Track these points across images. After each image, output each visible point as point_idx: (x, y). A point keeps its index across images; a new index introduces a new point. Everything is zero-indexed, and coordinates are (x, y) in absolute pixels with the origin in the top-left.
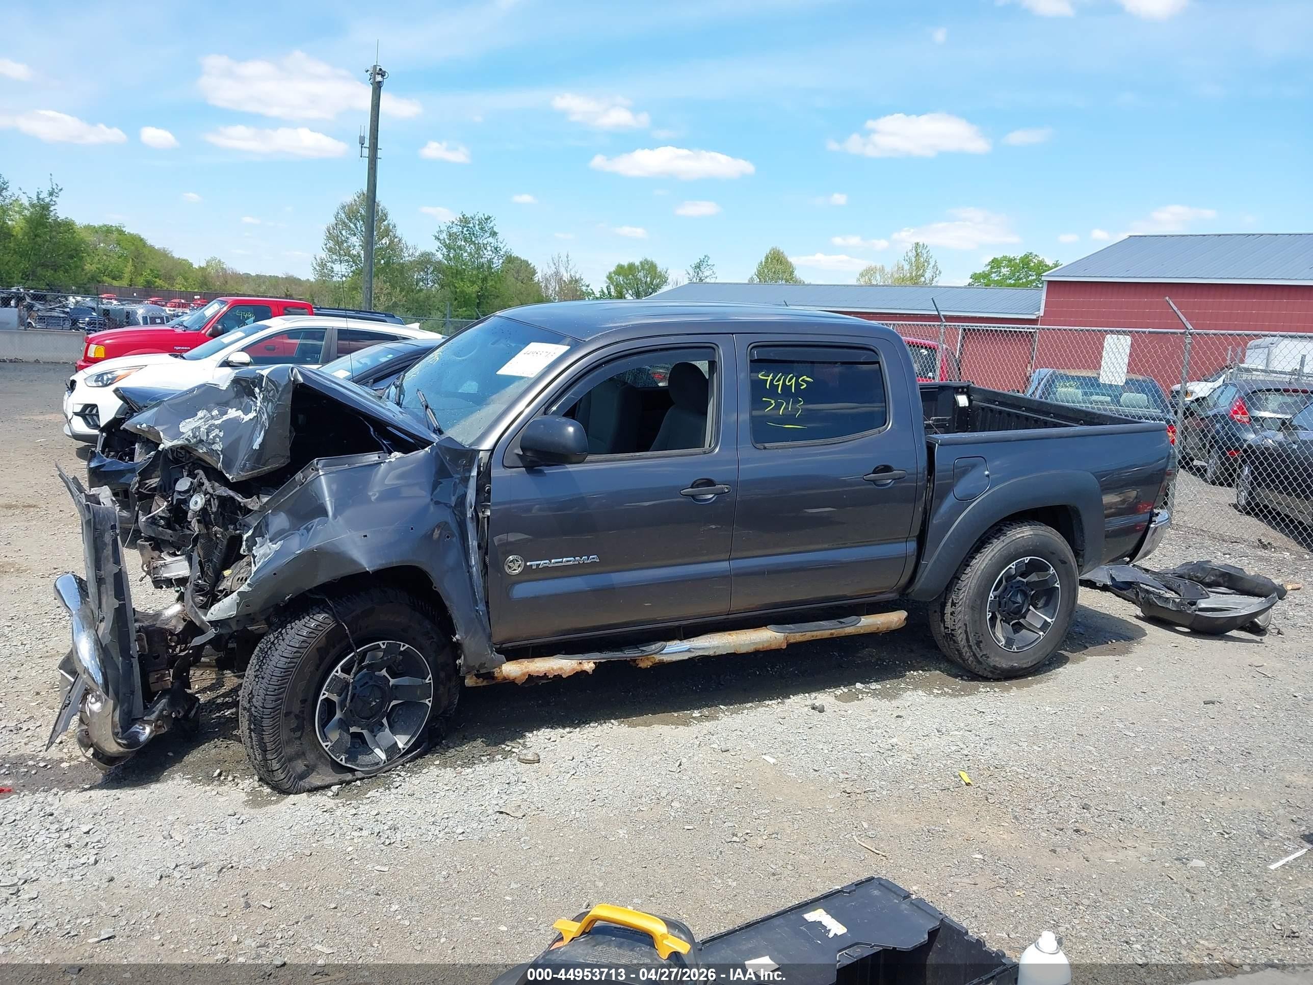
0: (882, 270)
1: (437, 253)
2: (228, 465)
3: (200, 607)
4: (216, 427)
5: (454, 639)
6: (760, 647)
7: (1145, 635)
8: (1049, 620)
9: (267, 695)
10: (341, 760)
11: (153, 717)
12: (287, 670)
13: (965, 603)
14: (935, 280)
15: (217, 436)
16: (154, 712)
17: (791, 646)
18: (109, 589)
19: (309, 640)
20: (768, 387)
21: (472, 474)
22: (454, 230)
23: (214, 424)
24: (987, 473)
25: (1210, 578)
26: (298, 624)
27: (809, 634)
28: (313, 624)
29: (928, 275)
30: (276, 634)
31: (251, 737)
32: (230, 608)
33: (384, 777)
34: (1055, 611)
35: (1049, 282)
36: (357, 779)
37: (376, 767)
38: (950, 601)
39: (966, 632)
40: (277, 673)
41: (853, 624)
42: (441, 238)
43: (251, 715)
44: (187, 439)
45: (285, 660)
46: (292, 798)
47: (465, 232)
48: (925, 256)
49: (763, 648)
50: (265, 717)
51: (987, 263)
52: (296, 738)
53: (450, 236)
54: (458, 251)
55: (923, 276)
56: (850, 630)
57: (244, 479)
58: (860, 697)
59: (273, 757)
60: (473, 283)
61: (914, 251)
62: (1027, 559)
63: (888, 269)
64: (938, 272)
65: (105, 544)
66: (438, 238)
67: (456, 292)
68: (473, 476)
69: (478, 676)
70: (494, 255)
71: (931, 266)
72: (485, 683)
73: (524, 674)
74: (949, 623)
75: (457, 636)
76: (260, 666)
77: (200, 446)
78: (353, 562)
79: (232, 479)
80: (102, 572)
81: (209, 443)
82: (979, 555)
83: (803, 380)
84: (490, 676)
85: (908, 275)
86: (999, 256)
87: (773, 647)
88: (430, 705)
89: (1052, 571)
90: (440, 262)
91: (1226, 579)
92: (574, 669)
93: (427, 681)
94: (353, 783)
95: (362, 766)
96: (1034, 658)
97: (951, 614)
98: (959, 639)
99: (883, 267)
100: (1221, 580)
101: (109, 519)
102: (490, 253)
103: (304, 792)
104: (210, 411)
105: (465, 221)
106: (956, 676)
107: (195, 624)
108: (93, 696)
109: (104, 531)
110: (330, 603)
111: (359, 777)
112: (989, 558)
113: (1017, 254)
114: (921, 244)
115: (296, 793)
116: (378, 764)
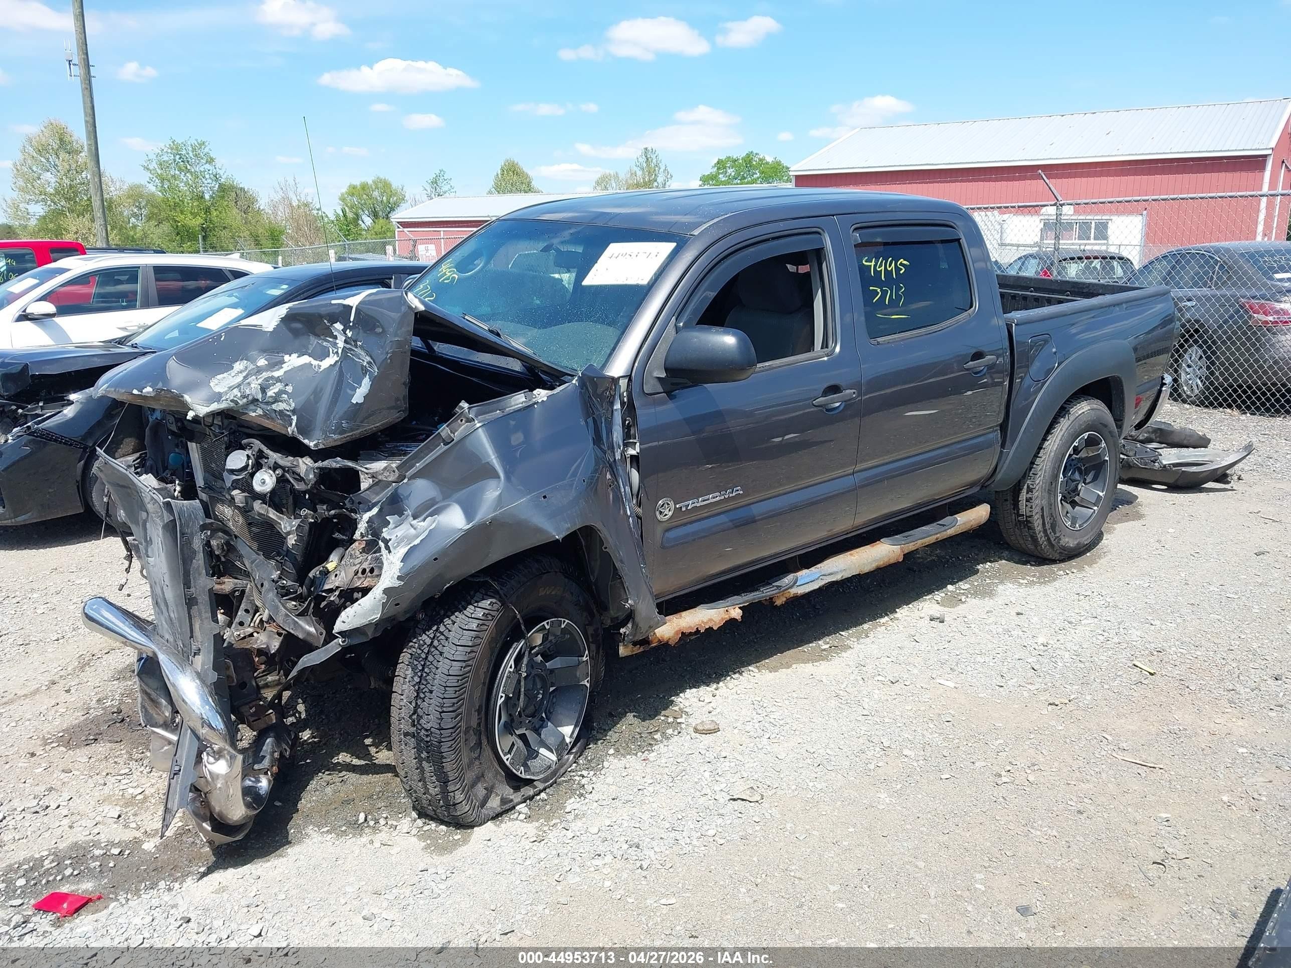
0: (616, 176)
1: (148, 185)
2: (304, 429)
3: (299, 615)
4: (278, 380)
5: (627, 606)
6: (881, 563)
7: (1137, 497)
8: (1101, 494)
9: (443, 712)
10: (521, 773)
11: (266, 763)
12: (463, 676)
13: (1042, 487)
14: (667, 183)
15: (281, 392)
16: (264, 757)
17: (908, 556)
18: (203, 611)
19: (480, 634)
20: (873, 274)
21: (615, 408)
22: (166, 158)
23: (272, 378)
24: (1054, 350)
25: (1143, 436)
26: (459, 618)
27: (920, 542)
28: (480, 613)
29: (660, 179)
30: (431, 633)
31: (420, 768)
32: (373, 611)
33: (566, 781)
34: (1105, 484)
35: (796, 176)
36: (541, 791)
37: (549, 771)
38: (1025, 487)
39: (1043, 516)
40: (453, 681)
41: (953, 524)
42: (151, 167)
43: (419, 740)
44: (232, 401)
45: (459, 664)
46: (479, 832)
47: (177, 160)
48: (654, 161)
49: (884, 564)
50: (443, 740)
51: (713, 165)
52: (476, 758)
53: (161, 164)
54: (172, 181)
55: (656, 181)
56: (951, 532)
57: (339, 443)
58: (963, 600)
59: (457, 787)
60: (195, 215)
61: (644, 157)
62: (1086, 435)
63: (622, 176)
64: (669, 176)
65: (194, 552)
66: (147, 168)
67: (177, 226)
68: (616, 410)
69: (635, 644)
70: (214, 183)
71: (662, 170)
72: (642, 649)
73: (677, 633)
74: (1023, 508)
75: (629, 602)
76: (421, 677)
77: (252, 407)
78: (539, 530)
79: (316, 445)
80: (193, 590)
81: (268, 403)
82: (1050, 436)
83: (901, 264)
84: (645, 642)
85: (642, 181)
86: (723, 158)
87: (892, 561)
88: (588, 685)
89: (1103, 445)
90: (153, 195)
91: (1157, 435)
92: (722, 619)
93: (584, 659)
94: (538, 798)
95: (538, 773)
96: (1091, 534)
97: (1027, 501)
98: (1036, 525)
99: (617, 174)
100: (1153, 436)
101: (196, 518)
102: (210, 181)
103: (488, 820)
104: (253, 361)
105: (176, 149)
106: (1025, 563)
107: (297, 638)
108: (208, 754)
109: (192, 534)
110: (495, 585)
111: (541, 788)
112: (1059, 438)
113: (740, 154)
114: (650, 149)
115: (480, 825)
116: (550, 767)
